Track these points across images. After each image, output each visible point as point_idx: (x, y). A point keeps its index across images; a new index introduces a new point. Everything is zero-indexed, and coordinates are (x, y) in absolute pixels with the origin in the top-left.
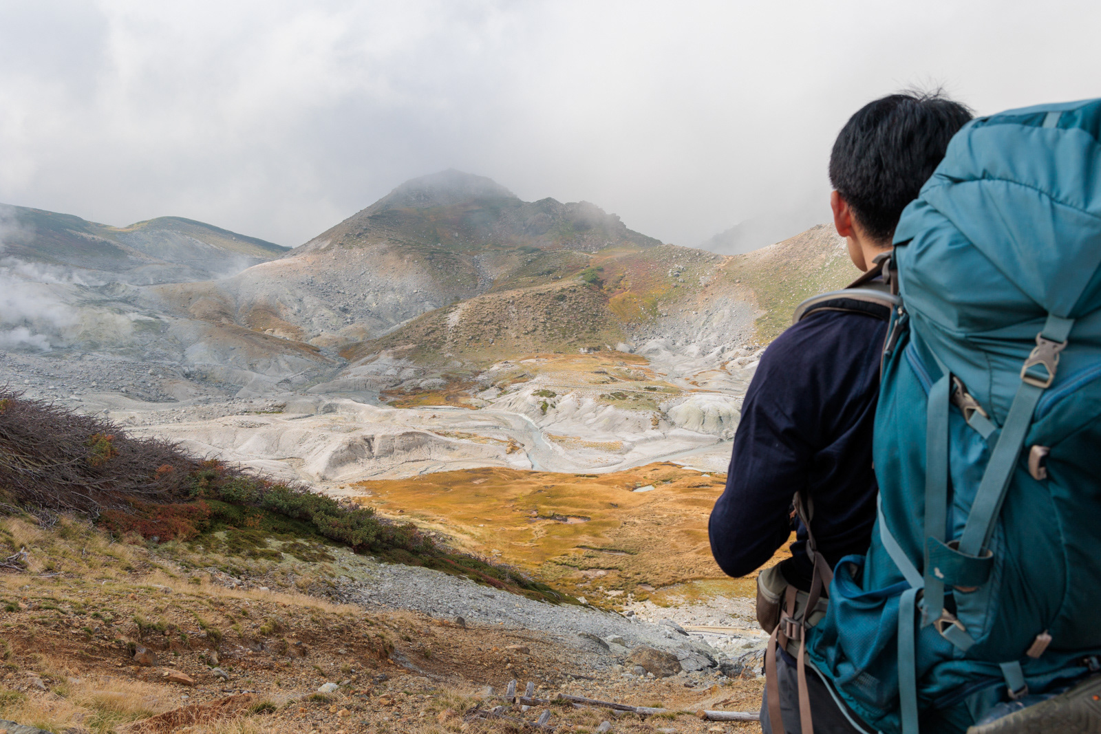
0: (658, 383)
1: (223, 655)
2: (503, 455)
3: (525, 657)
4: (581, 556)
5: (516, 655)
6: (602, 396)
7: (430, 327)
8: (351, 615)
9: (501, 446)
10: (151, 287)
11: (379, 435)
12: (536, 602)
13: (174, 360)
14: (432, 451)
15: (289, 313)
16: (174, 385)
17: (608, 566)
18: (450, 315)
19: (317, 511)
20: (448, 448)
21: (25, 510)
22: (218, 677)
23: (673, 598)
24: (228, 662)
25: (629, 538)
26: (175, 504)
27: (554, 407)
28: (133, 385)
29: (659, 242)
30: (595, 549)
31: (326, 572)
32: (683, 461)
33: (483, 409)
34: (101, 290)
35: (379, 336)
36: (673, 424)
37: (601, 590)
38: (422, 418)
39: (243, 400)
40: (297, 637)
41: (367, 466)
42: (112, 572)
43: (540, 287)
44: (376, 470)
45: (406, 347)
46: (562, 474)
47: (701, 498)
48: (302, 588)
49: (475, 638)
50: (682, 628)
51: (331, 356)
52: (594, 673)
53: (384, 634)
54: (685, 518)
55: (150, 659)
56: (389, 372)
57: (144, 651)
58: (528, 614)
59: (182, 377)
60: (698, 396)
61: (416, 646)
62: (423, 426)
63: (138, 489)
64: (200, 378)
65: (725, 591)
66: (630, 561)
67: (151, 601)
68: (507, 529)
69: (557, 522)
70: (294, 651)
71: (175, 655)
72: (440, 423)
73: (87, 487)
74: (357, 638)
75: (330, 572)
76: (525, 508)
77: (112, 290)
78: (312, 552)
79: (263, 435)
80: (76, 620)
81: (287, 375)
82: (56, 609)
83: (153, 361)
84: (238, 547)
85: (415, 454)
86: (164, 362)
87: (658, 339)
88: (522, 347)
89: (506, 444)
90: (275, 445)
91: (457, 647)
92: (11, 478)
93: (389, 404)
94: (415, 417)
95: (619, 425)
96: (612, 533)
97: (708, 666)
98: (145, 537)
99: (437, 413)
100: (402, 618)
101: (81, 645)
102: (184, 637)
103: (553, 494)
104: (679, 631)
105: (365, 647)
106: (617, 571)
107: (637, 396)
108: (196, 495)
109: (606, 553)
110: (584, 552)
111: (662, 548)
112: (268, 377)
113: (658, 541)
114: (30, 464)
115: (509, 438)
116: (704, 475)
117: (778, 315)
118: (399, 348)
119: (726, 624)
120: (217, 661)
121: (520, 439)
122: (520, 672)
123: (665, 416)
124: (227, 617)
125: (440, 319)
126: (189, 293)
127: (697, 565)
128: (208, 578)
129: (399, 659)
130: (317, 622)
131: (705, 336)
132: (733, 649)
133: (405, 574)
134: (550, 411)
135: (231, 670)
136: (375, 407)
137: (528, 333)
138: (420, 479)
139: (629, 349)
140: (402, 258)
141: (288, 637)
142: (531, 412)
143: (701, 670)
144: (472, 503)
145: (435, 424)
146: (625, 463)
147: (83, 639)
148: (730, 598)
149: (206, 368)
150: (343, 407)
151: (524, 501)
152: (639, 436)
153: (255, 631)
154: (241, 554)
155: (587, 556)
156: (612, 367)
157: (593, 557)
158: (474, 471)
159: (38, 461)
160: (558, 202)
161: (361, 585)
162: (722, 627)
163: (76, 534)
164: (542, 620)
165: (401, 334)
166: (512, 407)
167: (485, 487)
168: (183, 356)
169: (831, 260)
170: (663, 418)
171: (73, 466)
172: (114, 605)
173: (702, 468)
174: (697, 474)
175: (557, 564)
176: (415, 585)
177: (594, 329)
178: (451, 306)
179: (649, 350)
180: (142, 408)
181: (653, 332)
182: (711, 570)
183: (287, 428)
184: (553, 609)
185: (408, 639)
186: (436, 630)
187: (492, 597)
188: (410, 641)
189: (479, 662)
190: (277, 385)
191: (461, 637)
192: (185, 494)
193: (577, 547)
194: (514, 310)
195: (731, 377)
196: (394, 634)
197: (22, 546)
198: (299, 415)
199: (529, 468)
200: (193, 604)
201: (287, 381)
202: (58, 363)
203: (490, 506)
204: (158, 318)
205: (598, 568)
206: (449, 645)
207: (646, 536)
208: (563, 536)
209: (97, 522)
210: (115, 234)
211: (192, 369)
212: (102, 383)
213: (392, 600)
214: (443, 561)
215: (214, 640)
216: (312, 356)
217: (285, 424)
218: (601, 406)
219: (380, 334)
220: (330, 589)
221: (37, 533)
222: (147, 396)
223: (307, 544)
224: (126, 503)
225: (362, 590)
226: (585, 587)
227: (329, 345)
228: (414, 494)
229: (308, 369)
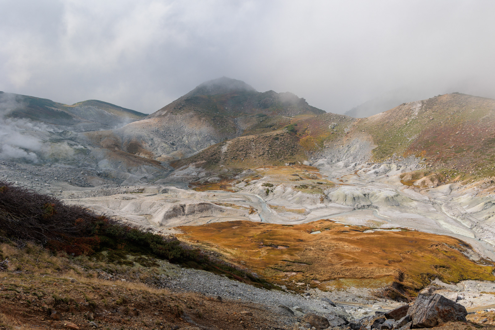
0: (323, 180)
1: (96, 315)
2: (247, 215)
3: (250, 318)
4: (284, 265)
5: (245, 317)
6: (296, 187)
7: (213, 153)
8: (163, 295)
9: (246, 210)
10: (83, 133)
11: (188, 204)
12: (258, 289)
13: (93, 167)
14: (213, 212)
15: (146, 146)
16: (93, 179)
17: (297, 270)
18: (223, 147)
19: (152, 242)
20: (221, 211)
21: (10, 239)
22: (92, 326)
23: (329, 287)
24: (98, 318)
25: (308, 257)
26: (83, 238)
27: (272, 192)
28: (74, 179)
29: (325, 112)
30: (291, 262)
31: (155, 272)
32: (335, 219)
33: (238, 192)
34: (60, 134)
35: (189, 157)
36: (330, 201)
37: (294, 282)
38: (209, 196)
39: (124, 187)
40: (134, 306)
41: (182, 219)
42: (49, 271)
43: (266, 134)
44: (186, 221)
45: (202, 162)
46: (275, 224)
47: (344, 237)
48: (142, 280)
49: (225, 307)
50: (333, 302)
51: (166, 166)
52: (285, 326)
53: (179, 305)
54: (336, 247)
55: (58, 317)
56: (193, 174)
57: (55, 312)
58: (254, 295)
59: (96, 175)
60: (343, 187)
61: (194, 311)
62: (209, 200)
63: (66, 230)
64: (105, 176)
65: (355, 285)
66: (308, 268)
67: (64, 287)
68: (248, 251)
69: (273, 248)
70: (132, 313)
71: (72, 315)
72: (217, 199)
73: (42, 229)
74: (165, 307)
75: (157, 272)
76: (257, 241)
77: (65, 134)
78: (149, 262)
79: (133, 203)
80: (24, 296)
81: (145, 175)
82: (15, 290)
83: (83, 168)
84: (112, 259)
85: (205, 214)
86: (88, 168)
87: (323, 159)
88: (257, 162)
89: (249, 209)
90: (139, 208)
91: (215, 312)
92: (5, 224)
93: (193, 189)
94: (205, 195)
95: (304, 201)
96: (300, 254)
97: (344, 324)
98: (68, 253)
99: (216, 194)
100: (189, 296)
101: (24, 309)
102: (77, 305)
103: (271, 234)
104: (331, 304)
105: (169, 312)
106: (302, 273)
107: (313, 187)
108: (94, 233)
109: (296, 264)
110: (286, 263)
111: (324, 262)
112: (136, 176)
113: (323, 258)
114: (15, 217)
115: (250, 206)
116: (346, 226)
117: (383, 147)
118: (198, 163)
119: (356, 301)
120: (93, 318)
121: (255, 207)
122: (247, 326)
123: (326, 197)
124: (100, 295)
125: (218, 148)
126: (101, 136)
127: (342, 271)
128: (96, 275)
129: (186, 318)
130: (145, 298)
131: (347, 157)
132: (358, 314)
133: (194, 274)
134: (270, 194)
135: (99, 322)
136: (186, 191)
137: (260, 155)
138: (207, 226)
139: (309, 164)
140: (200, 119)
141: (130, 306)
142: (261, 194)
143: (340, 326)
144: (232, 238)
145: (215, 199)
146: (307, 219)
147: (26, 306)
148: (358, 288)
149: (108, 171)
150: (171, 190)
151: (257, 237)
152: (314, 207)
153: (113, 303)
154: (114, 262)
155: (287, 265)
156: (301, 172)
157: (290, 266)
158: (233, 222)
159: (19, 216)
160: (275, 93)
161: (172, 279)
162: (354, 302)
163: (34, 251)
164: (261, 298)
165: (199, 156)
166: (252, 191)
167: (238, 230)
168: (97, 165)
169: (410, 121)
170: (325, 198)
171: (35, 218)
172: (45, 288)
173: (345, 223)
174: (342, 226)
175: (272, 269)
176: (199, 279)
177: (292, 154)
178: (223, 142)
179: (319, 164)
180: (77, 190)
181: (321, 156)
182: (348, 273)
183: (144, 200)
184: (267, 292)
185: (191, 308)
186: (206, 303)
187: (237, 286)
188: (192, 308)
189: (226, 320)
190: (141, 179)
191: (219, 307)
192: (88, 233)
193: (282, 260)
194: (253, 144)
195: (360, 178)
196: (184, 305)
197: (7, 257)
198: (150, 194)
199: (260, 221)
200: (84, 288)
201: (145, 178)
202: (40, 168)
203: (240, 239)
204: (86, 147)
205: (292, 271)
206: (212, 311)
207: (316, 256)
208: (275, 255)
209: (45, 246)
210: (67, 108)
211: (101, 172)
212: (60, 178)
213: (187, 286)
214: (213, 267)
215: (92, 307)
216: (157, 166)
217: (144, 199)
218: (295, 192)
219: (190, 155)
220: (156, 281)
221: (15, 251)
222: (80, 184)
223: (147, 258)
224: (60, 236)
225: (172, 282)
226: (286, 280)
227: (165, 161)
228: (204, 233)
229: (155, 172)
